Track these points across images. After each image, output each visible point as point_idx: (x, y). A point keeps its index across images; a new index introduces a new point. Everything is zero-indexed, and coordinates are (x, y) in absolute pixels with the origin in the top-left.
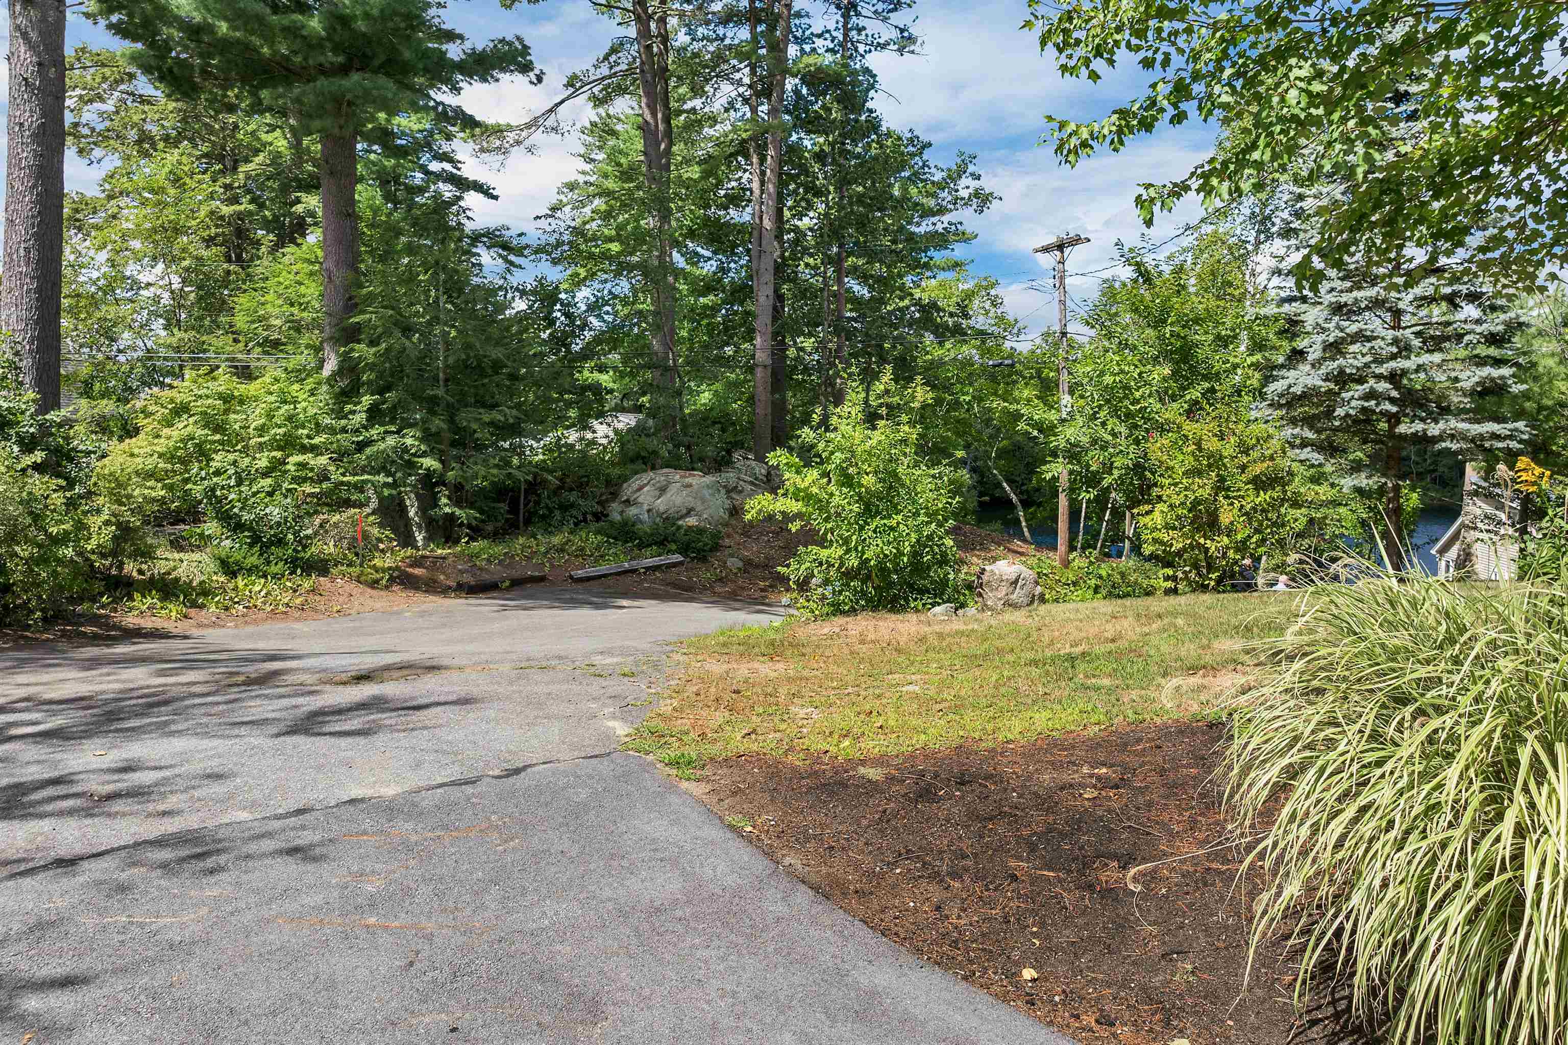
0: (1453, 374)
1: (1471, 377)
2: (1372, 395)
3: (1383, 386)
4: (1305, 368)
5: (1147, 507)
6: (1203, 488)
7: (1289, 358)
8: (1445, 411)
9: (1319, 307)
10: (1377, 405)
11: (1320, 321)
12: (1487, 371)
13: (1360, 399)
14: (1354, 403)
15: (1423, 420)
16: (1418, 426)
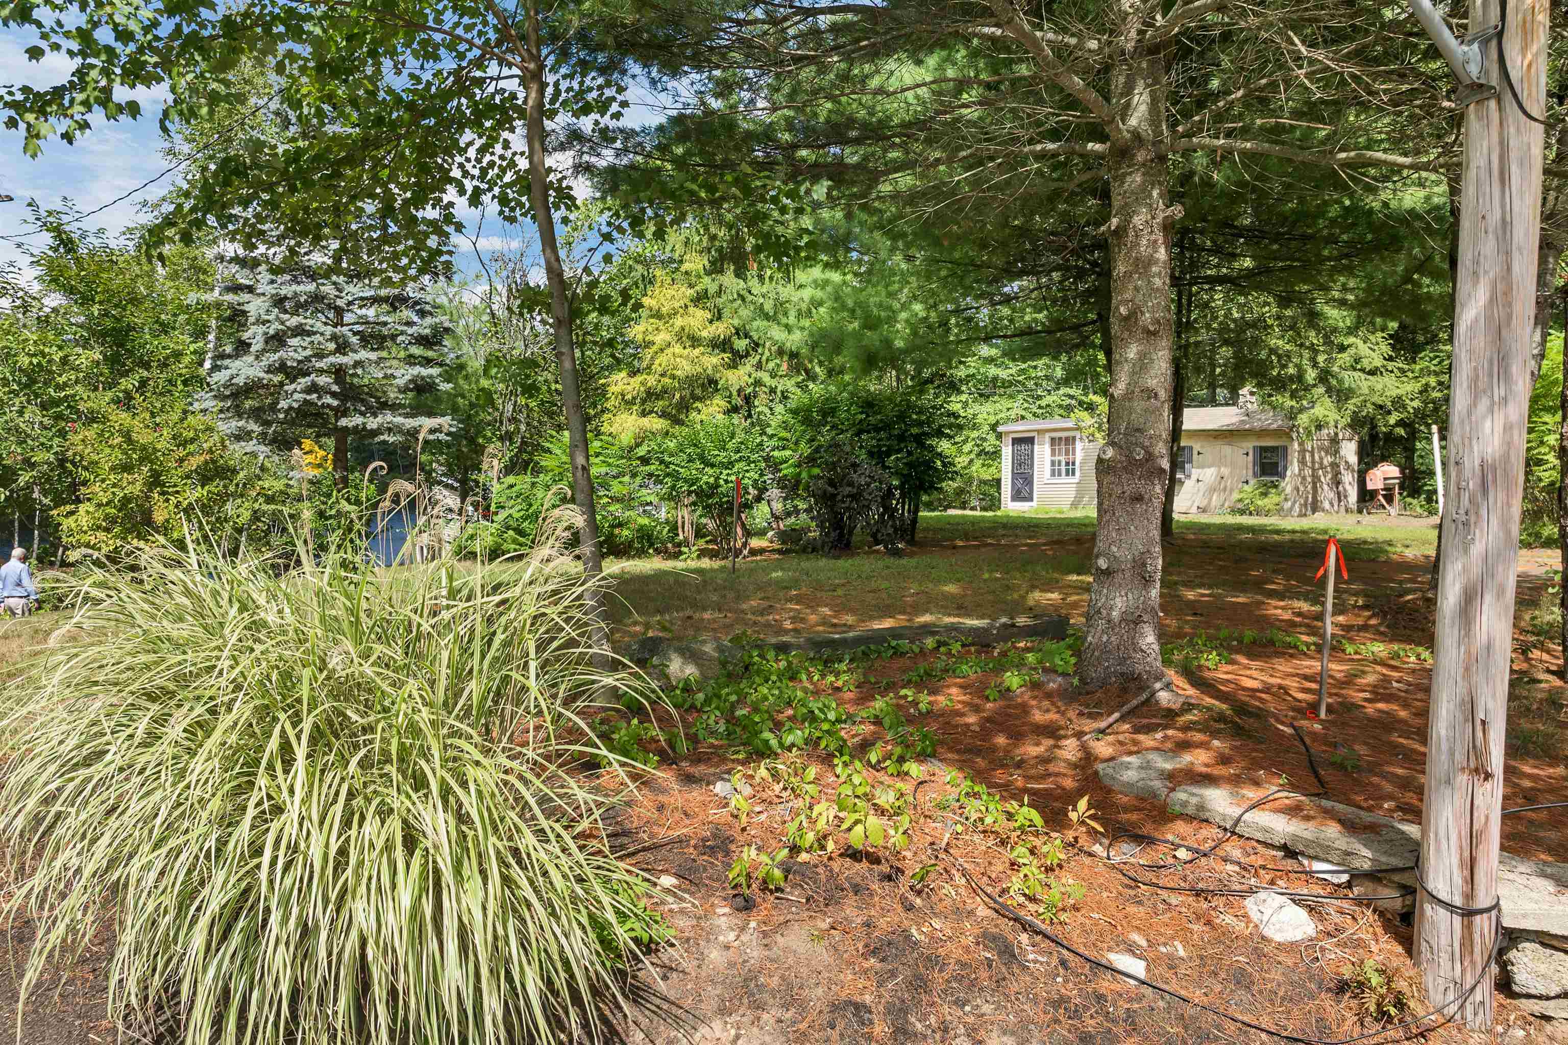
0: (389, 372)
1: (405, 374)
2: (313, 388)
3: (323, 380)
4: (250, 359)
5: (69, 508)
6: (134, 485)
7: (236, 349)
8: (384, 406)
9: (262, 298)
10: (319, 398)
11: (262, 312)
12: (417, 370)
13: (302, 392)
14: (296, 396)
15: (363, 414)
16: (358, 420)
